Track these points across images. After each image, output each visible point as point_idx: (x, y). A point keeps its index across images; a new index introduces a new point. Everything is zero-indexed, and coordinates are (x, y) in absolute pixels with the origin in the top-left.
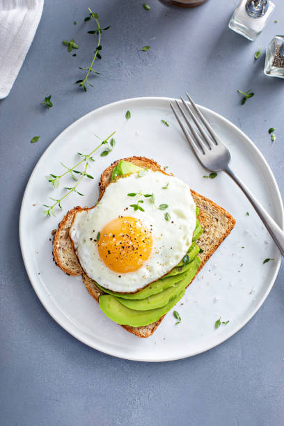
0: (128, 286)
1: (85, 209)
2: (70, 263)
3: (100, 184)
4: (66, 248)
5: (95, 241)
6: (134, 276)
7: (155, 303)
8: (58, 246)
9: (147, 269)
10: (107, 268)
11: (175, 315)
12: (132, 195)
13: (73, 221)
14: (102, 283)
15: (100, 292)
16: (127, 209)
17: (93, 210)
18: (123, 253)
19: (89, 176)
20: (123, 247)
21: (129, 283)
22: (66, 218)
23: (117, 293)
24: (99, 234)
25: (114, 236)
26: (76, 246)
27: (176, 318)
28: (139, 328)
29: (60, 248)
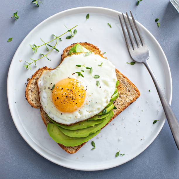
0: (66, 120)
1: (50, 69)
2: (34, 100)
3: (62, 55)
4: (33, 90)
5: (51, 89)
6: (71, 115)
7: (81, 134)
8: (29, 88)
9: (79, 112)
10: (55, 108)
11: (93, 144)
12: (79, 66)
13: (41, 75)
14: (51, 116)
15: (48, 121)
16: (74, 74)
17: (54, 71)
18: (66, 100)
19: (56, 50)
20: (67, 97)
21: (66, 119)
22: (37, 72)
23: (58, 123)
24: (54, 86)
25: (62, 89)
26: (39, 90)
27: (93, 145)
28: (68, 147)
29: (30, 90)
